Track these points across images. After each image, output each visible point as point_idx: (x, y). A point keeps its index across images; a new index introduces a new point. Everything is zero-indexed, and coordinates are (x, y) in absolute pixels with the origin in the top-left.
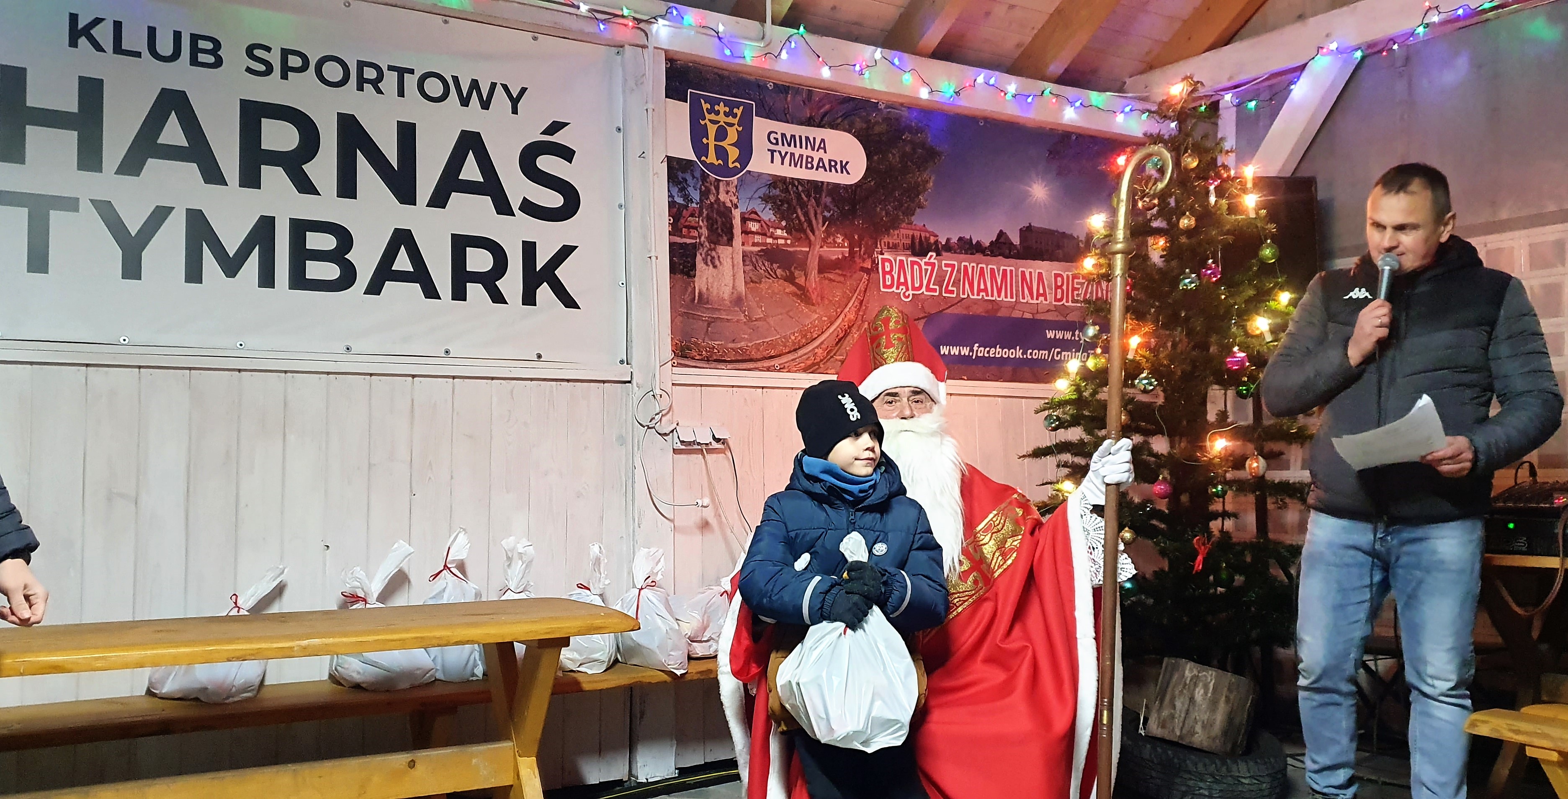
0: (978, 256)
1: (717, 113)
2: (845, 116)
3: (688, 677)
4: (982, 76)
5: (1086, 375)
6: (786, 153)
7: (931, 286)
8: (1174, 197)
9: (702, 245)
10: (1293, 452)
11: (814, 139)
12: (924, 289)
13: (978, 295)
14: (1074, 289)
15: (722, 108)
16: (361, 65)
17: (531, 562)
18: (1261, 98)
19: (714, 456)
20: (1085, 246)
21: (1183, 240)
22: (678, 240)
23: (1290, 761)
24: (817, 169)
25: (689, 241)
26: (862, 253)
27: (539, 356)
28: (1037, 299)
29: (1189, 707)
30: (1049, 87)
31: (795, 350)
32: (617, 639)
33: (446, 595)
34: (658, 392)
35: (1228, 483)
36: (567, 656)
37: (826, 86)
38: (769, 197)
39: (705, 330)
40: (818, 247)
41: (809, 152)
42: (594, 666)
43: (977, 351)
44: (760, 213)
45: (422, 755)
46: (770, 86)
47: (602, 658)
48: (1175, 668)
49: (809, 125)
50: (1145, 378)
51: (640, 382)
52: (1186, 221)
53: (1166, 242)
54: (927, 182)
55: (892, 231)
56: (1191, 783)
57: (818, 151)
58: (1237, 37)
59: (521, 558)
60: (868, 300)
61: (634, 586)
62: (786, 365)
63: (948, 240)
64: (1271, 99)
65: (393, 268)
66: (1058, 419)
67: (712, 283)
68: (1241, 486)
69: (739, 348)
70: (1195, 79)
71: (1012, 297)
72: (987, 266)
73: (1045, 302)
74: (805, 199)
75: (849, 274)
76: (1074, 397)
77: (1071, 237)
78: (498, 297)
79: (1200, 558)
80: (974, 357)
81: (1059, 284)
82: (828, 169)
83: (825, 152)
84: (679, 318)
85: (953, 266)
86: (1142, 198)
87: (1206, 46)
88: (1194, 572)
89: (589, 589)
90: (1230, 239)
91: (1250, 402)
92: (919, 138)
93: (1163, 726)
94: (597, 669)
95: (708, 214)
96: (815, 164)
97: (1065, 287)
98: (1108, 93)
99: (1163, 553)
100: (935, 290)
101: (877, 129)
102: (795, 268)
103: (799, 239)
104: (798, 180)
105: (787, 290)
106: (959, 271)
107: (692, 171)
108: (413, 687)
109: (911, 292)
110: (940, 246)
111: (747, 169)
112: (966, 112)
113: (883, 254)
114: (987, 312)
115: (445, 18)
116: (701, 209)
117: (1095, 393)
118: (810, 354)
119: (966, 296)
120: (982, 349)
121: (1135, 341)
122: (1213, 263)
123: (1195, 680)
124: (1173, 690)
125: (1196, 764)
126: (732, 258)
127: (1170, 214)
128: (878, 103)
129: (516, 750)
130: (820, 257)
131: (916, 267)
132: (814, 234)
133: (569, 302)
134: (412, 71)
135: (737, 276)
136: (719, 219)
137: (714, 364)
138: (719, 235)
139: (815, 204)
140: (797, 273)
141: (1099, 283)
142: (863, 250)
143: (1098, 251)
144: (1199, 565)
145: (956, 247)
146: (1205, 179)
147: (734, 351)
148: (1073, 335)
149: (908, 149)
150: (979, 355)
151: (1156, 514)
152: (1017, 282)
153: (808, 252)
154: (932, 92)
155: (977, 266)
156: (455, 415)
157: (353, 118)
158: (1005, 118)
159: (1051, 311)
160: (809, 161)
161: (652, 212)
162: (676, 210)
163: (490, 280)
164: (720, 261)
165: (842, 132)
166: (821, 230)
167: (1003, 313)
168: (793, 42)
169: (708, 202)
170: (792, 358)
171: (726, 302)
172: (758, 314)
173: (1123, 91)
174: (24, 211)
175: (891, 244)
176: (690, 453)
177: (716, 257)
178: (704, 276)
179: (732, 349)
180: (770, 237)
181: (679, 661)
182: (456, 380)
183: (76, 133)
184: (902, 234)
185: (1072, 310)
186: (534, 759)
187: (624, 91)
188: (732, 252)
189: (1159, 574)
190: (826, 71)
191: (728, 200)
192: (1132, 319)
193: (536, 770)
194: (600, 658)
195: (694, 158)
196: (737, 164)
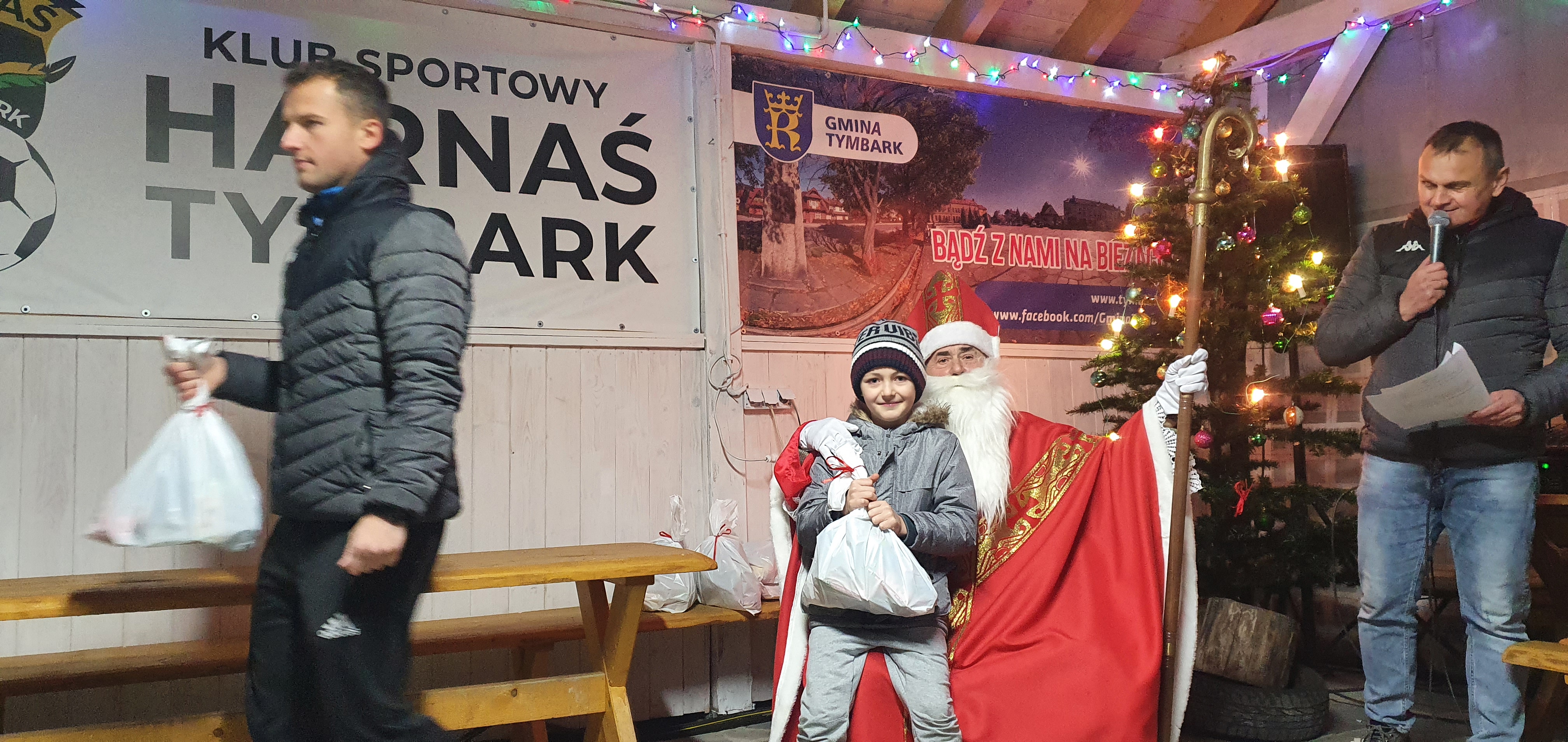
0: (1026, 227)
1: (780, 101)
2: (898, 100)
3: (762, 617)
4: (1026, 59)
5: (1128, 332)
6: (843, 136)
7: (981, 256)
9: (767, 223)
10: (1329, 406)
11: (869, 122)
12: (974, 259)
13: (1026, 263)
14: (1117, 257)
15: (783, 97)
16: (459, 66)
18: (1292, 71)
19: (782, 416)
20: (1127, 216)
21: (1220, 205)
22: (745, 218)
23: (1333, 696)
24: (872, 151)
25: (755, 220)
26: (915, 227)
27: (622, 327)
28: (1082, 266)
29: (1233, 642)
30: (1088, 69)
31: (854, 318)
32: (695, 579)
34: (729, 357)
35: (1267, 433)
36: (652, 597)
37: (879, 73)
38: (829, 177)
39: (771, 301)
40: (874, 222)
41: (864, 135)
42: (677, 606)
43: (1026, 316)
44: (819, 192)
45: (523, 684)
46: (828, 75)
47: (683, 599)
48: (1219, 606)
49: (864, 110)
51: (713, 349)
52: (1219, 188)
54: (976, 159)
55: (942, 206)
56: (1236, 715)
57: (872, 133)
58: (1267, 16)
60: (922, 270)
61: (711, 534)
62: (846, 331)
63: (996, 213)
64: (1301, 73)
65: (491, 249)
66: (1105, 375)
67: (777, 258)
68: (1280, 437)
69: (803, 317)
70: (1227, 54)
71: (1058, 265)
72: (1033, 236)
73: (1090, 269)
74: (861, 178)
75: (904, 247)
76: (1118, 355)
77: (1112, 207)
78: (584, 274)
79: (1241, 502)
80: (1023, 322)
81: (1102, 252)
82: (882, 150)
83: (880, 134)
84: (747, 290)
85: (1001, 237)
86: (1176, 167)
87: (1237, 27)
88: (1235, 516)
89: (670, 537)
90: (1264, 202)
91: (1286, 356)
92: (966, 119)
93: (1209, 662)
94: (679, 610)
95: (772, 195)
97: (1108, 255)
98: (1144, 73)
99: (1205, 498)
100: (984, 260)
101: (928, 112)
102: (853, 242)
103: (855, 216)
104: (854, 161)
105: (846, 263)
106: (1007, 241)
107: (757, 155)
109: (961, 262)
110: (989, 219)
111: (808, 152)
112: (1011, 94)
113: (935, 227)
114: (1035, 279)
115: (533, 22)
116: (765, 190)
117: (1138, 351)
119: (1014, 265)
120: (1031, 314)
121: (1174, 301)
122: (1248, 226)
123: (1238, 618)
124: (1217, 628)
125: (1240, 697)
126: (795, 234)
128: (928, 87)
129: (608, 680)
130: (876, 231)
131: (966, 238)
132: (870, 211)
133: (649, 278)
134: (504, 71)
135: (799, 251)
136: (783, 201)
137: (779, 332)
138: (782, 213)
139: (870, 183)
140: (855, 247)
141: (1140, 250)
142: (916, 224)
143: (1139, 218)
144: (1240, 508)
145: (1004, 219)
147: (798, 319)
148: (1117, 300)
149: (957, 129)
150: (1028, 319)
152: (1062, 251)
153: (865, 227)
154: (978, 76)
155: (1024, 236)
156: (548, 380)
157: (452, 114)
158: (1047, 99)
159: (1095, 277)
160: (865, 144)
161: (721, 193)
162: (743, 191)
163: (577, 259)
164: (783, 237)
165: (895, 116)
166: (876, 207)
167: (1049, 280)
168: (848, 35)
169: (773, 183)
170: (852, 325)
171: (790, 275)
172: (820, 285)
173: (1158, 71)
174: (169, 204)
175: (942, 218)
176: (760, 414)
177: (780, 235)
178: (769, 251)
179: (795, 317)
180: (829, 214)
181: (753, 602)
182: (549, 349)
183: (211, 134)
184: (954, 208)
185: (1115, 276)
186: (624, 688)
187: (694, 82)
188: (795, 229)
189: (1202, 520)
190: (879, 60)
191: (791, 182)
192: (1172, 280)
193: (626, 700)
194: (681, 599)
195: (759, 143)
196: (798, 148)
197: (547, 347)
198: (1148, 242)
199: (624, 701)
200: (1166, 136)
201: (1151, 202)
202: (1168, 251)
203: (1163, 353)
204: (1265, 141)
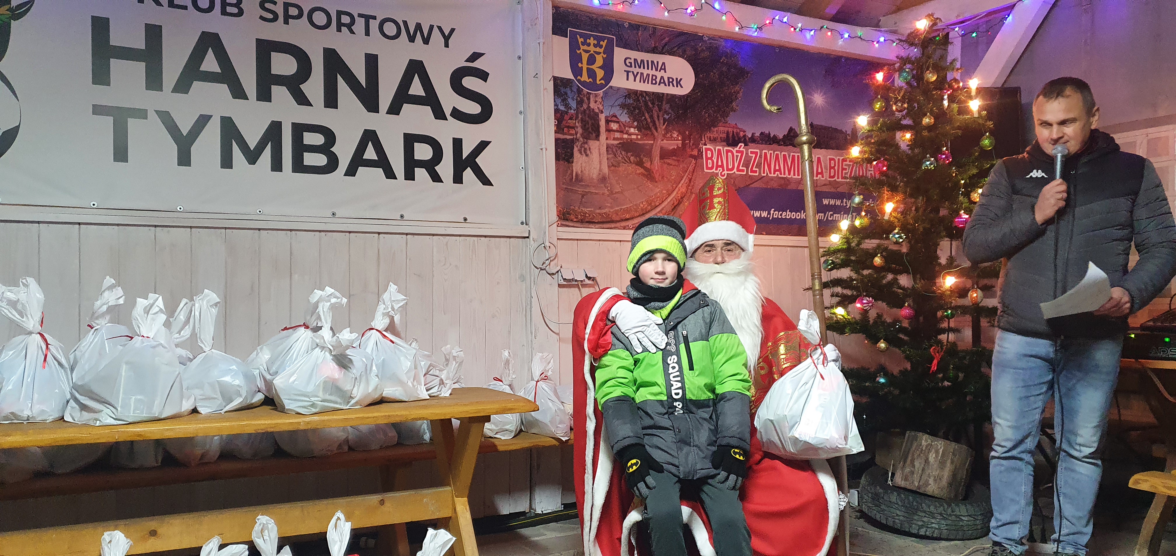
0: (775, 146)
1: (589, 45)
2: (679, 46)
4: (778, 16)
5: (853, 230)
6: (638, 73)
7: (741, 168)
8: (918, 103)
9: (578, 140)
11: (658, 62)
12: (735, 170)
13: (774, 173)
14: (843, 169)
15: (592, 41)
16: (339, 13)
17: (462, 362)
18: (981, 29)
20: (852, 138)
21: (925, 133)
22: (561, 136)
24: (659, 84)
25: (568, 137)
26: (691, 144)
27: (465, 219)
28: (816, 176)
29: (924, 466)
30: (826, 24)
32: (521, 416)
34: (547, 244)
35: (955, 308)
36: (489, 428)
37: (666, 24)
38: (625, 105)
39: (580, 201)
40: (660, 140)
41: (654, 72)
42: (505, 434)
43: (773, 214)
44: (618, 116)
45: (389, 496)
46: (626, 25)
47: (511, 429)
48: (915, 438)
49: (654, 53)
50: (897, 233)
51: (535, 237)
52: (927, 120)
53: (911, 136)
54: (738, 93)
55: (712, 128)
56: (925, 519)
59: (454, 360)
60: (695, 178)
61: (533, 379)
63: (753, 134)
64: (987, 31)
65: (364, 158)
66: (833, 262)
67: (585, 167)
68: (964, 310)
69: (604, 213)
70: (936, 16)
71: (798, 175)
72: (781, 153)
73: (822, 178)
74: (651, 106)
75: (682, 160)
76: (845, 247)
77: (841, 132)
78: (436, 178)
79: (935, 362)
80: (771, 218)
81: (832, 165)
82: (667, 84)
83: (665, 72)
84: (562, 192)
85: (756, 153)
86: (895, 104)
88: (931, 372)
89: (502, 381)
90: (960, 132)
92: (732, 61)
93: (906, 479)
94: (507, 437)
95: (582, 118)
96: (658, 80)
97: (836, 168)
98: (866, 28)
99: (908, 358)
100: (743, 171)
101: (702, 55)
102: (644, 156)
103: (646, 135)
104: (646, 92)
105: (638, 172)
106: (761, 156)
107: (571, 87)
108: (381, 449)
109: (726, 172)
110: (747, 139)
111: (610, 84)
112: (766, 42)
113: (706, 145)
114: (781, 185)
116: (577, 114)
117: (859, 244)
119: (765, 175)
120: (777, 212)
121: (889, 207)
122: (947, 150)
123: (929, 447)
124: (913, 455)
125: (929, 506)
126: (599, 149)
127: (917, 115)
128: (703, 36)
129: (454, 493)
130: (661, 148)
131: (729, 154)
132: (657, 131)
133: (486, 181)
134: (374, 18)
135: (602, 162)
136: (590, 123)
137: (586, 224)
138: (590, 132)
139: (658, 110)
140: (645, 159)
141: (862, 165)
142: (692, 142)
143: (862, 142)
144: (934, 367)
145: (759, 139)
146: (941, 89)
147: (600, 215)
148: (842, 202)
149: (724, 69)
150: (775, 217)
151: (902, 330)
153: (652, 145)
154: (741, 28)
155: (774, 153)
156: (408, 260)
157: (334, 51)
158: (794, 46)
159: (826, 185)
160: (654, 79)
161: (543, 117)
162: (558, 115)
163: (431, 166)
164: (591, 152)
165: (678, 58)
166: (662, 128)
167: (791, 186)
169: (582, 109)
171: (595, 181)
172: (617, 189)
173: (879, 27)
174: (111, 119)
175: (712, 138)
176: (570, 288)
177: (588, 149)
178: (579, 163)
179: (599, 214)
180: (626, 133)
181: (564, 432)
182: (408, 236)
183: (144, 64)
184: (720, 131)
185: (841, 184)
186: (466, 499)
187: (523, 30)
188: (599, 145)
189: (904, 372)
190: (666, 14)
191: (596, 108)
192: (887, 191)
193: (468, 508)
194: (507, 429)
195: (573, 78)
196: (603, 82)
197: (407, 234)
198: (869, 161)
199: (466, 509)
200: (885, 79)
201: (872, 130)
202: (885, 168)
203: (879, 246)
204: (961, 84)
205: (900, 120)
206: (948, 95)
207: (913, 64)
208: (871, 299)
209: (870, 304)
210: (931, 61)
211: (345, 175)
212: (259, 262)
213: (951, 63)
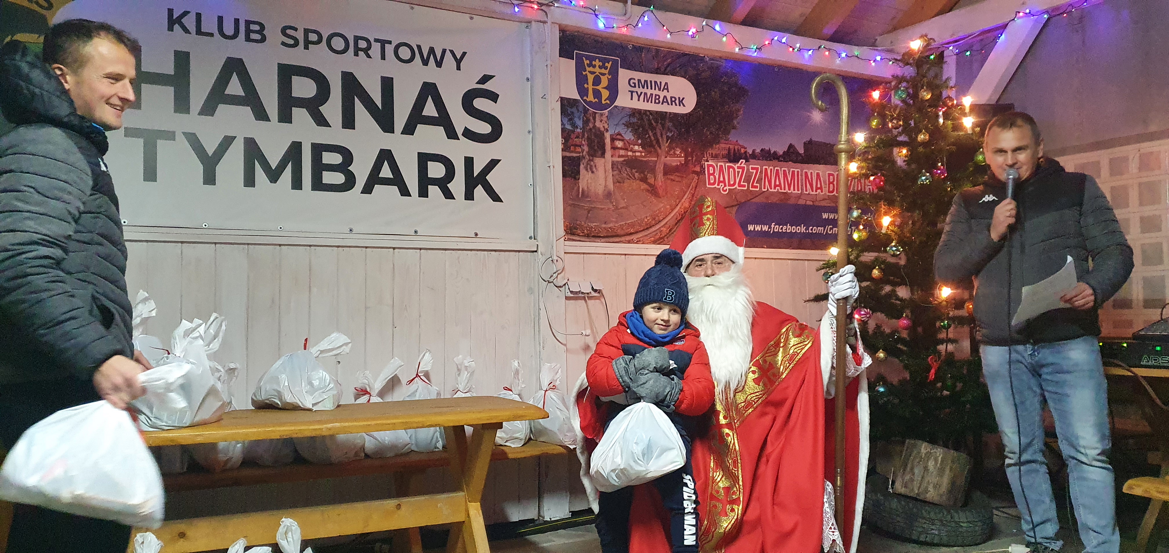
0: (775, 162)
1: (594, 66)
2: (682, 67)
4: (777, 36)
6: (641, 93)
7: (742, 183)
8: (913, 121)
9: (584, 158)
11: (661, 82)
12: (737, 185)
13: (775, 188)
15: (597, 63)
16: (357, 39)
17: (473, 372)
18: (974, 48)
19: (593, 301)
21: (921, 149)
22: (568, 154)
23: (995, 512)
24: (662, 104)
25: (575, 155)
26: (694, 161)
27: (476, 234)
28: (816, 191)
29: (924, 473)
30: (824, 44)
31: (647, 229)
32: (530, 424)
33: (418, 394)
34: (555, 258)
35: (952, 319)
36: (500, 437)
37: (669, 46)
38: (630, 124)
39: (586, 216)
40: (663, 157)
41: (657, 92)
42: (515, 442)
43: (774, 228)
44: (623, 135)
45: (406, 501)
46: (630, 47)
47: (521, 437)
48: (914, 446)
49: (657, 73)
50: (894, 246)
51: (543, 251)
52: (922, 136)
53: (907, 152)
54: (739, 110)
55: (714, 145)
56: (925, 526)
58: (957, 6)
59: (467, 370)
61: (541, 389)
63: (754, 151)
64: (981, 50)
65: (380, 176)
67: (591, 184)
68: (960, 321)
69: (610, 228)
70: (929, 37)
71: (798, 190)
72: (781, 168)
73: (822, 194)
74: (654, 124)
75: (685, 176)
78: (449, 195)
79: (933, 370)
80: (771, 232)
81: (831, 181)
82: (670, 103)
83: (668, 92)
84: (568, 207)
85: (757, 169)
86: (891, 121)
87: (935, 12)
88: (929, 380)
89: (512, 391)
90: (954, 148)
92: (733, 80)
93: (906, 487)
94: (518, 444)
95: (588, 136)
96: (661, 100)
97: (835, 183)
98: (864, 47)
99: (906, 367)
100: (744, 186)
101: (704, 75)
102: (648, 173)
103: (650, 152)
104: (649, 111)
105: (642, 187)
106: (761, 172)
107: (577, 107)
108: (397, 456)
109: (727, 188)
110: (748, 155)
112: (766, 62)
113: (708, 161)
114: (781, 200)
115: (412, 5)
116: (583, 132)
117: (858, 256)
118: (658, 231)
119: (766, 190)
120: (778, 226)
121: (886, 221)
122: (942, 165)
123: (929, 455)
124: (913, 463)
125: (929, 513)
126: (605, 166)
127: (911, 132)
128: (704, 57)
129: (467, 498)
130: (665, 165)
131: (731, 170)
132: (660, 148)
133: (496, 198)
134: (390, 42)
135: (608, 178)
136: (596, 141)
137: (593, 239)
138: (595, 150)
139: (661, 128)
140: (649, 176)
141: (859, 181)
142: (694, 159)
143: (859, 158)
144: (932, 375)
145: (759, 155)
146: (936, 106)
147: (607, 230)
149: (726, 89)
150: (775, 230)
151: (901, 340)
152: (802, 180)
153: (656, 161)
154: (741, 49)
155: (774, 169)
156: (421, 274)
157: (351, 74)
158: (793, 65)
159: (826, 199)
160: (657, 98)
161: (551, 136)
162: (566, 133)
163: (443, 184)
164: (596, 169)
165: (680, 78)
166: (665, 145)
167: (792, 201)
168: (646, 17)
169: (588, 128)
170: (646, 234)
171: (600, 196)
172: (622, 204)
173: (875, 46)
174: (141, 141)
175: (714, 154)
176: (577, 300)
177: (594, 166)
178: (585, 179)
179: (604, 228)
180: (631, 151)
181: (572, 440)
182: (422, 251)
183: (172, 88)
184: (722, 147)
186: (479, 503)
187: (531, 53)
188: (605, 162)
189: (903, 382)
190: (669, 36)
191: (602, 126)
192: (884, 205)
193: (481, 512)
194: (519, 437)
195: (578, 98)
196: (608, 102)
198: (867, 176)
199: (479, 514)
200: (882, 97)
201: (869, 147)
202: (882, 183)
203: (877, 259)
204: (955, 102)
205: (896, 136)
206: (943, 113)
207: (908, 82)
208: (869, 310)
209: (868, 316)
210: (925, 80)
211: (362, 193)
212: (280, 277)
213: (946, 82)
